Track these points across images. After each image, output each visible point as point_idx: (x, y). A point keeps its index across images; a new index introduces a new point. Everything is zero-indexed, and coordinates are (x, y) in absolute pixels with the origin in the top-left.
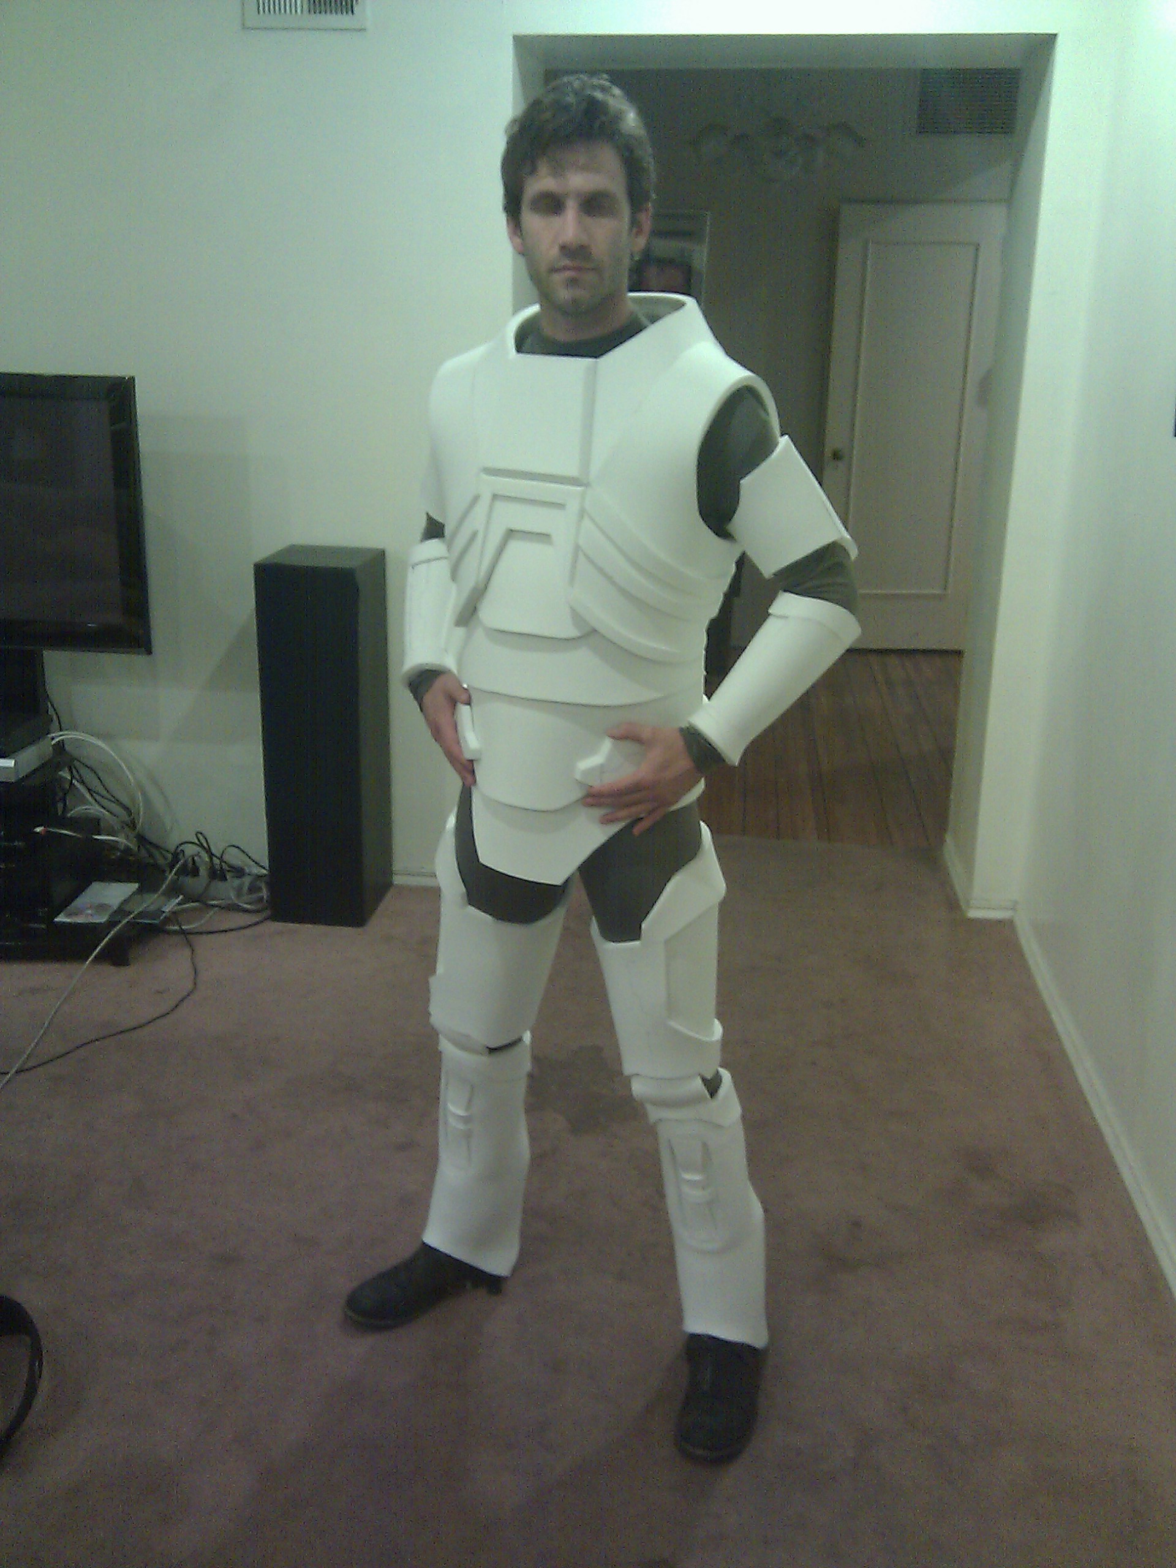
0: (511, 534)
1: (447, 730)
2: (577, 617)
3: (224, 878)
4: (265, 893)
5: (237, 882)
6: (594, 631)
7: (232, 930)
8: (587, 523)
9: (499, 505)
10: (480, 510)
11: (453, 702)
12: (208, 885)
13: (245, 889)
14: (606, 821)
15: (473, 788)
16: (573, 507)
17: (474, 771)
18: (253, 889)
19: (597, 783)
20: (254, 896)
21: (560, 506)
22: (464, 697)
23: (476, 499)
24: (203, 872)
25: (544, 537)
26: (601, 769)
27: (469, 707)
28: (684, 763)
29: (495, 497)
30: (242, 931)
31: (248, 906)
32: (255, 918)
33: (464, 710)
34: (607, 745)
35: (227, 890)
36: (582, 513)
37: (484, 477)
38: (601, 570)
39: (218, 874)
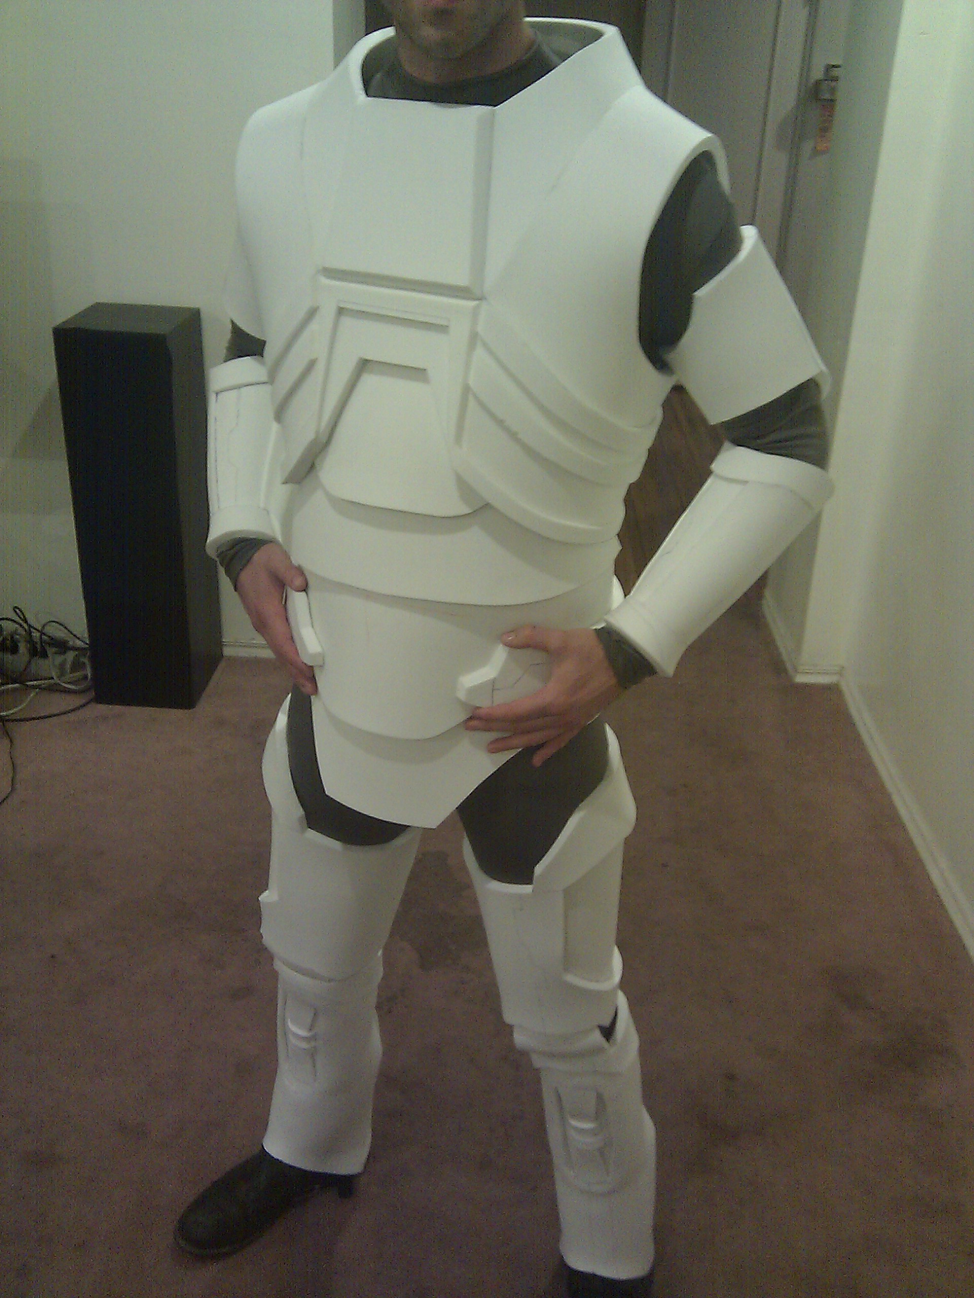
0: (364, 365)
1: (277, 624)
2: (465, 489)
3: (44, 655)
4: (89, 672)
5: (59, 659)
6: (487, 506)
7: (55, 715)
8: (479, 352)
9: (347, 322)
10: (320, 327)
11: (280, 585)
12: (29, 662)
13: (68, 666)
14: (494, 748)
15: (313, 697)
16: (460, 330)
17: (314, 676)
18: (77, 666)
19: (484, 703)
20: (78, 674)
21: (442, 329)
22: (298, 582)
23: (312, 313)
24: (23, 648)
25: (417, 373)
26: (492, 686)
27: (303, 594)
28: (604, 679)
29: (341, 311)
30: (64, 717)
31: (73, 687)
32: (78, 701)
33: (298, 601)
34: (500, 654)
35: (48, 666)
36: (474, 339)
37: (324, 281)
38: (500, 422)
39: (38, 651)
